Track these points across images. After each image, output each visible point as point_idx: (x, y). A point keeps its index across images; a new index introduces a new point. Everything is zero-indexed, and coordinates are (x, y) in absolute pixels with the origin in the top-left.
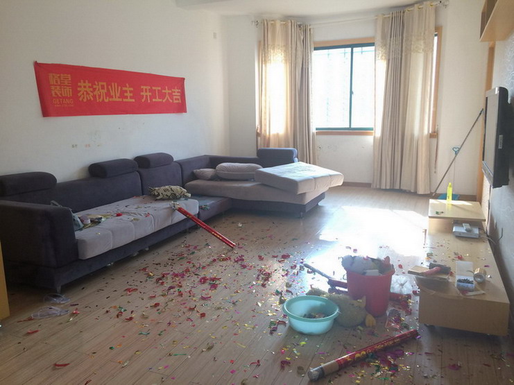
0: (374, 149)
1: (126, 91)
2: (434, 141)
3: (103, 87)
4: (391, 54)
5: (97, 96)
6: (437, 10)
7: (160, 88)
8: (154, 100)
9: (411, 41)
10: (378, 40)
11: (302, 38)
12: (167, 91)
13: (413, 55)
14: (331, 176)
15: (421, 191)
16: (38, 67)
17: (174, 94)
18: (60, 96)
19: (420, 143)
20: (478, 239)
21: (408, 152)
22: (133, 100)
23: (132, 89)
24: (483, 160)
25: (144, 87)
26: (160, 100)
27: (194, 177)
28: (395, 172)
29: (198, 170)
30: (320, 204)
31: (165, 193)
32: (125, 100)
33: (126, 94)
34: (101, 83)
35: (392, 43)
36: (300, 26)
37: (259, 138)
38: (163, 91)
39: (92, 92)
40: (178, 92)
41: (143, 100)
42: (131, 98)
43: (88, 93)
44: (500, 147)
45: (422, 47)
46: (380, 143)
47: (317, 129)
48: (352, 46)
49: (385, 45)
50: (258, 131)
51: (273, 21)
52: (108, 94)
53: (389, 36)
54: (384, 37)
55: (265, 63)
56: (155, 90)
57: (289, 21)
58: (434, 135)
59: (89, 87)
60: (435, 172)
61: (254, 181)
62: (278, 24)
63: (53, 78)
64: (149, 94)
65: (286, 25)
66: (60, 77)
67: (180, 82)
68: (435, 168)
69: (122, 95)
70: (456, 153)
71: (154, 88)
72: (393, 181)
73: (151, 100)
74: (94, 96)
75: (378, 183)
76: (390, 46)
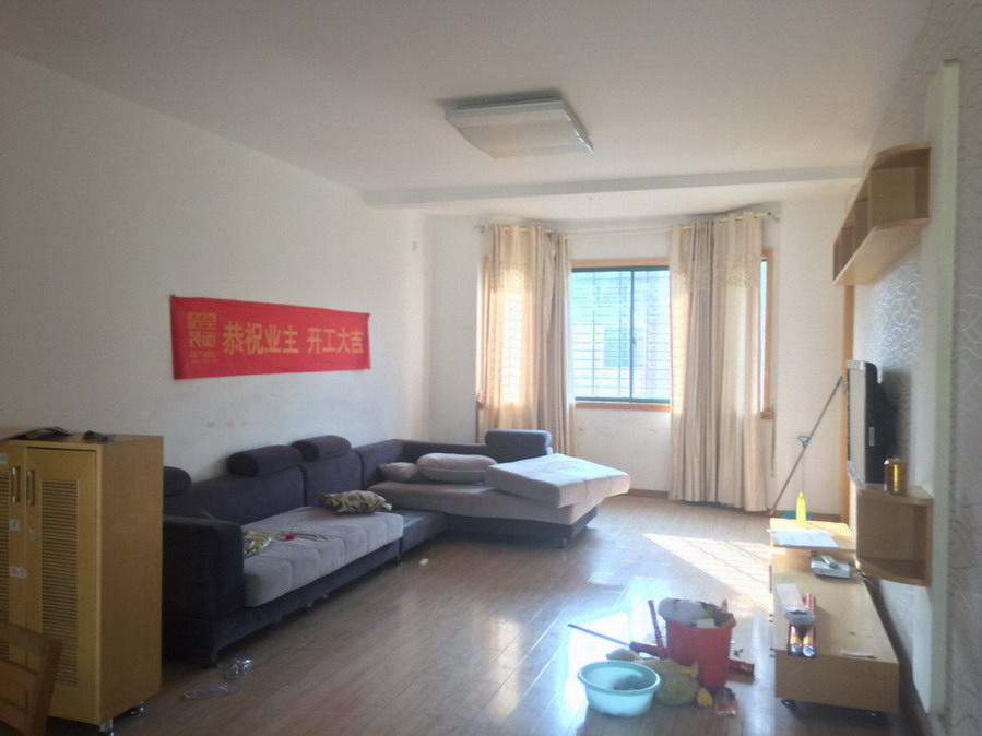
0: (672, 435)
1: (287, 337)
2: (768, 424)
3: (257, 332)
4: (695, 286)
5: (249, 346)
6: (763, 224)
7: (333, 331)
8: (325, 350)
9: (726, 268)
10: (674, 261)
11: (553, 253)
12: (343, 335)
13: (730, 288)
14: (610, 478)
15: (751, 507)
16: (176, 303)
17: (353, 339)
18: (199, 346)
19: (746, 426)
20: (849, 580)
21: (727, 439)
22: (296, 351)
23: (295, 333)
24: (849, 459)
25: (312, 330)
26: (333, 350)
27: (381, 476)
28: (708, 472)
29: (387, 465)
30: (590, 525)
31: (351, 503)
32: (285, 351)
33: (287, 342)
34: (255, 325)
35: (695, 269)
36: (549, 235)
37: (481, 413)
38: (339, 335)
39: (242, 339)
40: (359, 336)
41: (310, 350)
42: (294, 346)
43: (236, 342)
44: (872, 444)
45: (744, 278)
46: (682, 425)
47: (577, 399)
48: (632, 269)
49: (685, 271)
50: (480, 400)
51: (507, 226)
52: (263, 343)
53: (691, 258)
54: (683, 258)
55: (495, 291)
56: (327, 334)
57: (533, 228)
58: (768, 415)
59: (240, 332)
60: (773, 475)
61: (484, 485)
62: (516, 232)
63: (193, 320)
64: (318, 340)
65: (527, 234)
66: (202, 317)
67: (361, 321)
68: (773, 468)
69: (282, 345)
70: (805, 445)
71: (326, 331)
72: (705, 489)
73: (321, 348)
74: (245, 346)
75: (680, 493)
76: (693, 273)
